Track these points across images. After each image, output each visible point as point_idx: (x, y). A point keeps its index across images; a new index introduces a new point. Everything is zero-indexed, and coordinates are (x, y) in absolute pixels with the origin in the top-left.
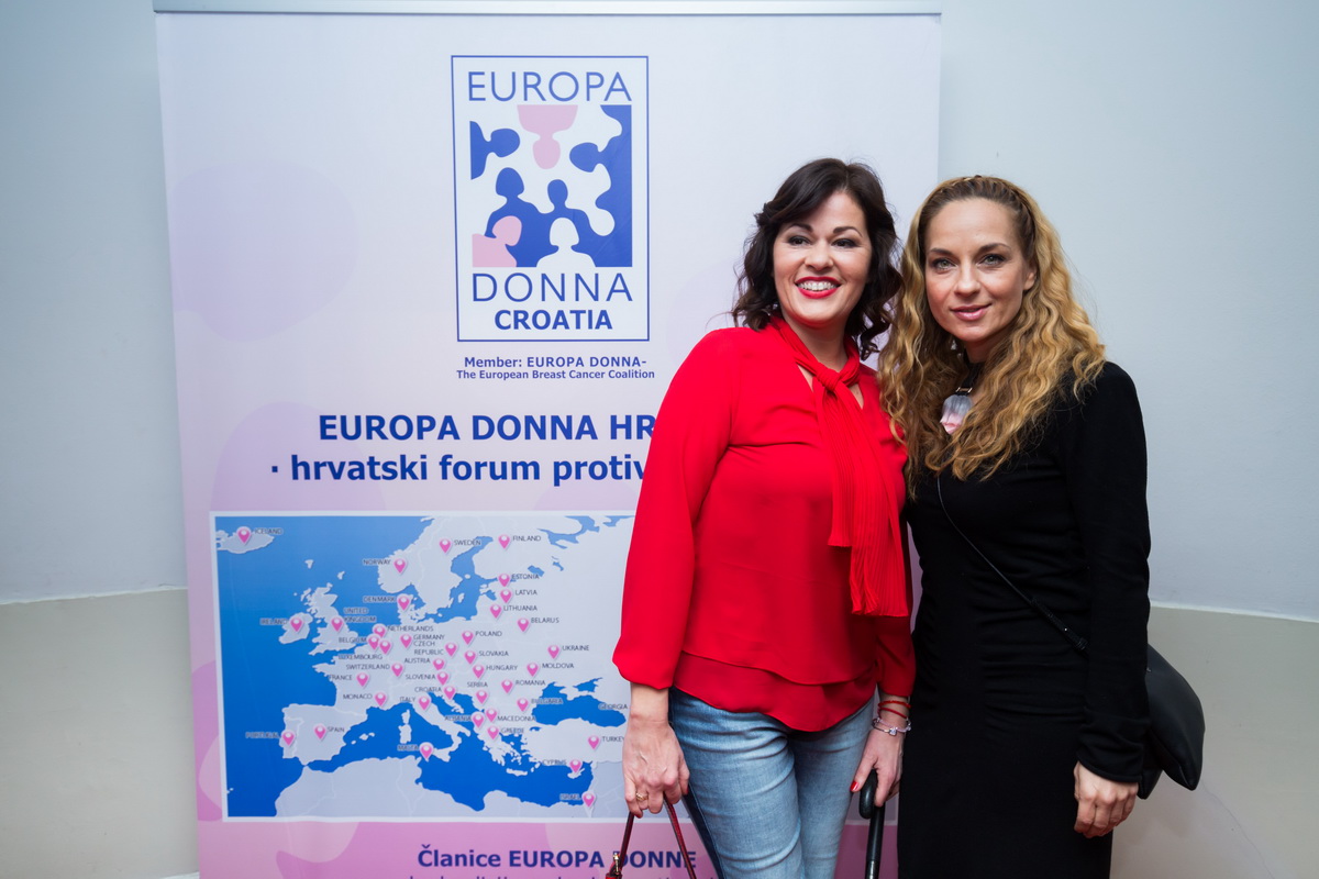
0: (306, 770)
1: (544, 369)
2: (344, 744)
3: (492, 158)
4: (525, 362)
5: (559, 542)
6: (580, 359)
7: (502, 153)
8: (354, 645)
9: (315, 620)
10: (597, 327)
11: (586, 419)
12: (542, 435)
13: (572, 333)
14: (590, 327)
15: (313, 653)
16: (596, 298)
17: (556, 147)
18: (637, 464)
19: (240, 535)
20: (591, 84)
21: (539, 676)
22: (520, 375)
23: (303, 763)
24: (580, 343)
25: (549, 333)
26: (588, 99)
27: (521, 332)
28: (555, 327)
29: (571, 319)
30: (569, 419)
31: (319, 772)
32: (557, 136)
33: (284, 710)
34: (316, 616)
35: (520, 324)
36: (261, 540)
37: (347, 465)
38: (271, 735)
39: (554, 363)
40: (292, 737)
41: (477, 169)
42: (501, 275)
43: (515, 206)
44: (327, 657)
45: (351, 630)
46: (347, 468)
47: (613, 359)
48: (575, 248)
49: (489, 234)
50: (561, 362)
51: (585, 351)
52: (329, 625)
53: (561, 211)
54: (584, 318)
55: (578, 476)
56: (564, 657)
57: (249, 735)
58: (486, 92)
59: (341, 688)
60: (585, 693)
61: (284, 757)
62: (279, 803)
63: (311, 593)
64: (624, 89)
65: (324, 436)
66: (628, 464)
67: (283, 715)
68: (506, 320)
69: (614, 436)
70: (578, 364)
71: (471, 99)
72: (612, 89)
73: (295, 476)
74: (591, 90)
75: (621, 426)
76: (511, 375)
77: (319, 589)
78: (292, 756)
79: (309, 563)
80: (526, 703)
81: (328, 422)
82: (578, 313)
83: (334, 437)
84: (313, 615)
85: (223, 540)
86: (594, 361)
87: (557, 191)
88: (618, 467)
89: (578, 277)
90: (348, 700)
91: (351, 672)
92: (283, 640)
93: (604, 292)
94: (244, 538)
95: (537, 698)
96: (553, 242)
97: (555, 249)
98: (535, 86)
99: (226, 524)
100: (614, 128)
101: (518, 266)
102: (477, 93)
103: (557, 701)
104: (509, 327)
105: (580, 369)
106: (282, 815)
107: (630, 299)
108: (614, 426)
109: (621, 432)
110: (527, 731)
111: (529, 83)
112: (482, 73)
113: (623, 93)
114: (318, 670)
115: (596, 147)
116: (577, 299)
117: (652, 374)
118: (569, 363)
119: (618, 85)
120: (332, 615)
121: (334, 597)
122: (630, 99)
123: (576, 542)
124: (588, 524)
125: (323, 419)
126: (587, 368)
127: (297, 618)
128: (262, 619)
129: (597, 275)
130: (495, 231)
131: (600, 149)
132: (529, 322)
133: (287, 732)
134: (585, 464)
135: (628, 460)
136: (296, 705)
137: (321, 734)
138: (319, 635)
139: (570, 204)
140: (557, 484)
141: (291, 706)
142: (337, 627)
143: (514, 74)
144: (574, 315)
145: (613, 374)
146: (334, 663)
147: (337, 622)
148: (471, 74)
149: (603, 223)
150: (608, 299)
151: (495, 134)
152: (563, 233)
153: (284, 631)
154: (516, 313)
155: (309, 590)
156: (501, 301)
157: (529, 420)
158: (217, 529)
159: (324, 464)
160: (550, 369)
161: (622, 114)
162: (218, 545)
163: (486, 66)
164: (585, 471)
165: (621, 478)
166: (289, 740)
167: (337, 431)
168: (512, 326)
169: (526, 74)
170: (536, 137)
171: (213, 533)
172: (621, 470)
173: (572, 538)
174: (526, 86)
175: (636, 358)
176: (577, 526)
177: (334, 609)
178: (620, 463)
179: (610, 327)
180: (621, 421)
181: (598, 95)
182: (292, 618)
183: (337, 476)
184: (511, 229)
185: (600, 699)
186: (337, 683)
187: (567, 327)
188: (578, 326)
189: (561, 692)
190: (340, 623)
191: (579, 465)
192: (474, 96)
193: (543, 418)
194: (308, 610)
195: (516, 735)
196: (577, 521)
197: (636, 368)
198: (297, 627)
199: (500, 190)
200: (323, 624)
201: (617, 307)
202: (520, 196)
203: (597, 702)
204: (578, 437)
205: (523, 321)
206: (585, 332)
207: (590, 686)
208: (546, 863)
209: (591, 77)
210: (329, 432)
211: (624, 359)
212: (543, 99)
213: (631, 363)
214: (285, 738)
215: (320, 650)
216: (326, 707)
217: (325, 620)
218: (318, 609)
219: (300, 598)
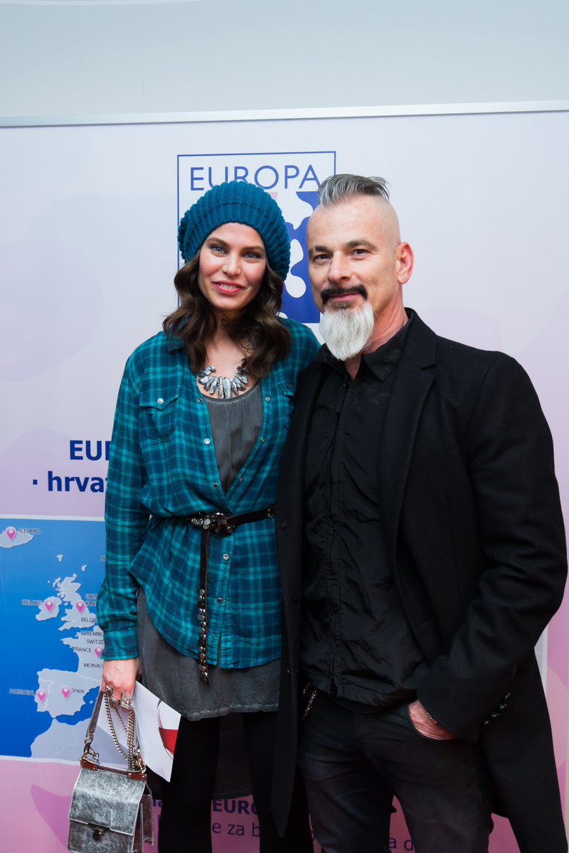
0: (55, 722)
2: (84, 703)
8: (93, 624)
9: (63, 602)
15: (61, 629)
19: (8, 532)
20: (289, 175)
23: (52, 716)
31: (65, 725)
33: (39, 673)
34: (64, 600)
36: (24, 537)
37: (90, 480)
38: (28, 692)
40: (44, 695)
44: (72, 632)
45: (91, 612)
46: (90, 483)
52: (74, 607)
57: (12, 691)
58: (204, 184)
59: (83, 658)
61: (38, 710)
62: (33, 747)
63: (61, 581)
64: (315, 178)
65: (73, 457)
67: (37, 677)
71: (193, 189)
73: (51, 488)
77: (67, 578)
78: (44, 710)
79: (60, 557)
81: (77, 446)
83: (81, 458)
84: (62, 599)
90: (87, 668)
91: (90, 645)
92: (39, 617)
94: (11, 536)
98: (243, 178)
100: (306, 210)
102: (197, 184)
106: (35, 757)
111: (238, 175)
112: (202, 169)
114: (65, 643)
115: (293, 225)
119: (310, 175)
120: (77, 600)
121: (78, 585)
125: (73, 443)
127: (50, 600)
128: (23, 600)
131: (295, 227)
133: (40, 691)
136: (48, 670)
137: (66, 694)
138: (66, 614)
141: (44, 670)
142: (80, 609)
143: (227, 168)
146: (77, 638)
147: (80, 605)
148: (193, 169)
149: (297, 288)
153: (39, 610)
155: (59, 579)
159: (72, 479)
161: (313, 198)
163: (204, 162)
166: (42, 698)
167: (83, 453)
169: (236, 168)
174: (236, 178)
177: (77, 594)
182: (46, 600)
183: (82, 488)
186: (79, 654)
190: (83, 606)
192: (195, 187)
194: (58, 595)
198: (49, 608)
200: (70, 607)
208: (243, 811)
209: (289, 169)
210: (77, 454)
214: (39, 695)
215: (66, 626)
216: (71, 672)
217: (71, 603)
218: (66, 594)
219: (52, 585)
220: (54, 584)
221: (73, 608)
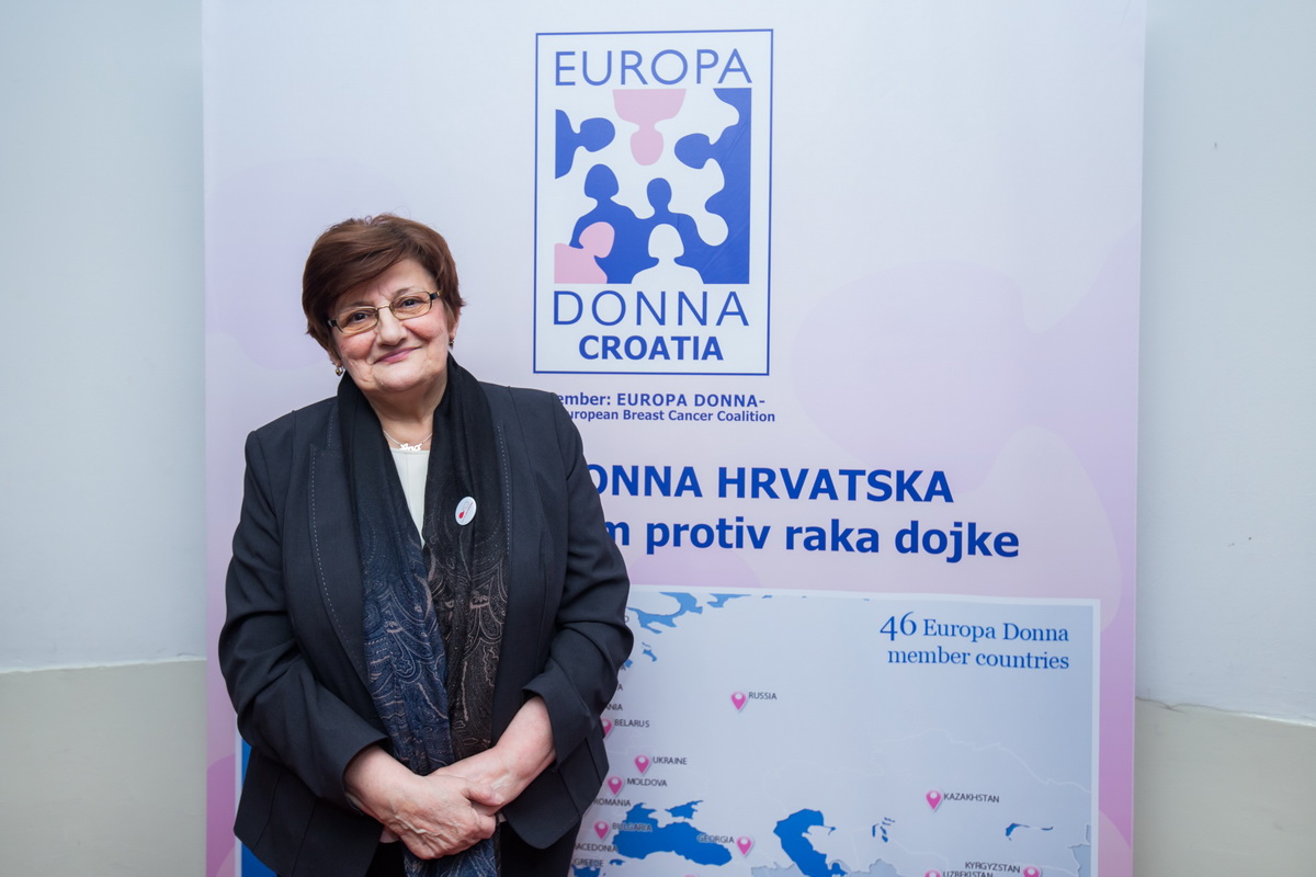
1: (638, 408)
3: (581, 152)
4: (614, 400)
5: (649, 625)
6: (682, 396)
7: (592, 148)
10: (705, 357)
11: (689, 472)
12: (633, 490)
13: (673, 364)
14: (696, 357)
16: (703, 322)
17: (659, 138)
18: (751, 529)
20: (703, 63)
21: (622, 796)
22: (608, 416)
24: (683, 377)
25: (645, 364)
26: (699, 82)
27: (611, 363)
28: (652, 357)
29: (672, 347)
30: (667, 470)
32: (660, 126)
35: (609, 353)
39: (650, 401)
41: (563, 166)
42: (588, 292)
43: (608, 211)
47: (723, 397)
48: (678, 261)
49: (575, 243)
50: (658, 400)
51: (689, 388)
53: (663, 216)
54: (689, 346)
55: (677, 543)
56: (655, 771)
58: (577, 75)
60: (680, 819)
64: (743, 69)
66: (740, 529)
68: (593, 347)
69: (722, 493)
70: (679, 402)
72: (728, 69)
74: (702, 70)
75: (732, 481)
76: (598, 415)
80: (606, 829)
82: (681, 340)
86: (700, 400)
87: (659, 191)
88: (727, 531)
89: (682, 296)
93: (713, 313)
95: (620, 822)
96: (652, 253)
97: (655, 262)
98: (634, 68)
100: (731, 116)
101: (608, 282)
102: (565, 76)
103: (645, 828)
104: (596, 356)
105: (682, 409)
107: (746, 323)
108: (724, 481)
109: (732, 489)
110: (606, 864)
111: (627, 64)
113: (742, 73)
115: (707, 138)
116: (680, 323)
117: (771, 417)
118: (668, 401)
119: (735, 64)
122: (749, 81)
123: (673, 625)
124: (688, 603)
126: (691, 408)
129: (705, 294)
130: (582, 240)
131: (712, 141)
132: (621, 350)
134: (686, 527)
135: (740, 524)
139: (673, 207)
140: (650, 551)
144: (677, 342)
145: (723, 416)
149: (714, 231)
150: (719, 323)
151: (586, 125)
152: (666, 242)
154: (605, 339)
156: (588, 325)
157: (618, 470)
160: (645, 409)
161: (739, 99)
163: (576, 44)
164: (685, 536)
165: (730, 546)
168: (600, 355)
170: (635, 128)
172: (731, 537)
173: (667, 620)
174: (624, 67)
175: (752, 397)
176: (675, 606)
178: (730, 528)
179: (720, 357)
180: (732, 474)
181: (711, 77)
184: (602, 238)
185: (699, 829)
187: (667, 357)
188: (681, 356)
189: (651, 816)
191: (678, 529)
192: (561, 80)
193: (635, 469)
195: (593, 869)
196: (674, 600)
197: (752, 408)
199: (590, 191)
201: (729, 334)
202: (613, 198)
203: (695, 832)
204: (678, 493)
205: (613, 350)
206: (688, 363)
207: (687, 810)
209: (702, 55)
211: (737, 397)
212: (644, 82)
213: (746, 402)
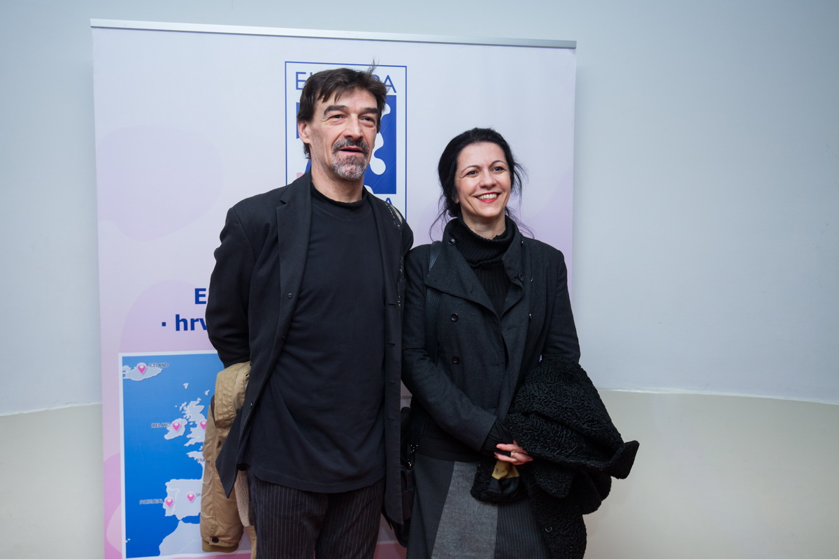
0: (181, 524)
9: (189, 423)
15: (187, 445)
19: (139, 368)
23: (179, 519)
31: (190, 524)
33: (167, 484)
34: (190, 420)
36: (153, 371)
38: (157, 501)
40: (172, 501)
44: (196, 447)
57: (142, 502)
61: (166, 515)
62: (161, 547)
63: (187, 405)
64: (392, 85)
65: (197, 302)
67: (166, 487)
71: (298, 88)
73: (178, 329)
77: (192, 402)
78: (172, 515)
79: (186, 385)
81: (201, 293)
84: (187, 420)
85: (127, 372)
92: (167, 437)
94: (142, 370)
99: (129, 361)
102: (301, 85)
106: (164, 555)
112: (305, 73)
113: (391, 87)
114: (190, 456)
119: (388, 83)
120: (201, 420)
121: (202, 407)
125: (197, 291)
127: (177, 422)
128: (153, 424)
133: (168, 499)
136: (175, 480)
137: (191, 499)
138: (191, 432)
141: (172, 480)
142: (204, 426)
146: (201, 450)
147: (203, 423)
148: (297, 73)
149: (378, 167)
153: (168, 431)
155: (186, 403)
158: (123, 365)
159: (197, 320)
161: (391, 101)
162: (124, 375)
163: (307, 68)
166: (170, 504)
171: (121, 367)
177: (202, 415)
182: (173, 422)
190: (206, 424)
194: (185, 416)
198: (176, 428)
200: (194, 425)
210: (201, 299)
214: (167, 503)
215: (192, 442)
216: (196, 480)
217: (196, 423)
218: (191, 415)
219: (179, 409)
220: (181, 408)
221: (198, 426)
